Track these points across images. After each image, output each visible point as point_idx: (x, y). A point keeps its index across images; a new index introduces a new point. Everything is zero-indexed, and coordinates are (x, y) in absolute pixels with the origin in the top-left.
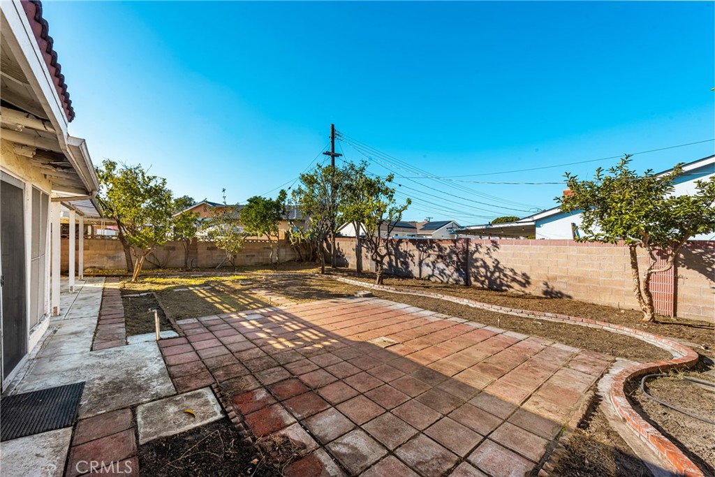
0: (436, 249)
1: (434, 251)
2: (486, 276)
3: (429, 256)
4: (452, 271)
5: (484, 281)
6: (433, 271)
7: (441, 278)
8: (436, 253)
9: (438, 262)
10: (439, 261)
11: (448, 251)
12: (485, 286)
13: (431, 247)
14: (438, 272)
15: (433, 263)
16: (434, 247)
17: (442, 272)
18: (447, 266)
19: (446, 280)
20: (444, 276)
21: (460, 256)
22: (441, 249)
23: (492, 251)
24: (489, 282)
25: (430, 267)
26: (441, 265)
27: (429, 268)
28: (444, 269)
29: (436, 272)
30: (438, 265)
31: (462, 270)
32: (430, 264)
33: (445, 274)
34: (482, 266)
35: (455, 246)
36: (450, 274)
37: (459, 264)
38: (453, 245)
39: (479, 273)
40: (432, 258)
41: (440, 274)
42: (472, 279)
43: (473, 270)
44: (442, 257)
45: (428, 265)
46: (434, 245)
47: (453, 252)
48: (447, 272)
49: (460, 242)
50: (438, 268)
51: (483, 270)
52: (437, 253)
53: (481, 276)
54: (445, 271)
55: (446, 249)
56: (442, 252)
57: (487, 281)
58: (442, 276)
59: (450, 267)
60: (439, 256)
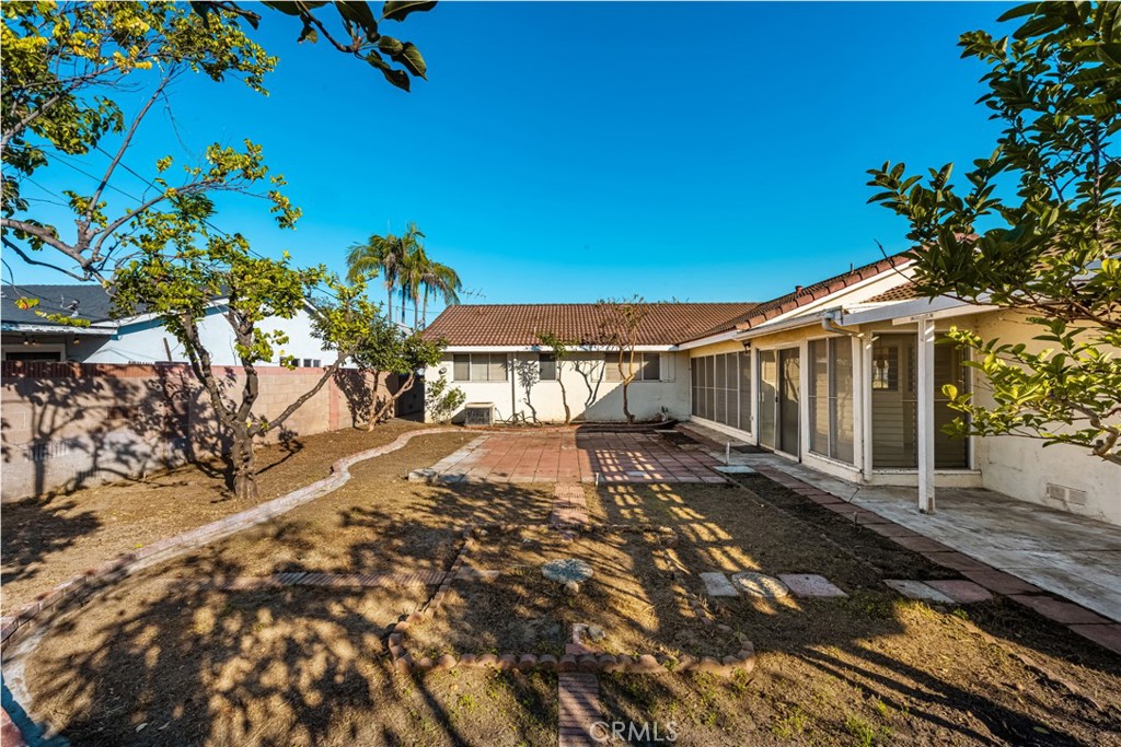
0: (107, 391)
1: (98, 398)
2: (218, 435)
3: (79, 415)
4: (154, 441)
5: (216, 444)
6: (96, 456)
7: (122, 468)
8: (104, 403)
9: (111, 429)
10: (115, 423)
11: (143, 393)
12: (217, 453)
13: (88, 388)
14: (112, 455)
15: (96, 434)
16: (100, 387)
17: (125, 452)
18: (140, 432)
19: (136, 467)
20: (133, 461)
21: (177, 403)
22: (120, 390)
23: (226, 386)
24: (222, 444)
25: (83, 447)
26: (122, 434)
27: (78, 451)
28: (133, 443)
29: (107, 456)
30: (111, 437)
31: (180, 433)
32: (85, 439)
33: (133, 454)
34: (212, 418)
35: (163, 382)
36: (147, 449)
37: (175, 420)
38: (155, 378)
39: (207, 432)
40: (91, 421)
41: (119, 460)
42: (196, 446)
43: (198, 427)
44: (125, 412)
45: (74, 444)
46: (98, 380)
47: (154, 394)
48: (141, 447)
49: (176, 370)
50: (112, 444)
51: (213, 424)
52: (111, 403)
53: (211, 437)
54: (133, 448)
55: (136, 388)
56: (124, 399)
57: (219, 443)
58: (126, 463)
59: (148, 434)
60: (113, 412)
